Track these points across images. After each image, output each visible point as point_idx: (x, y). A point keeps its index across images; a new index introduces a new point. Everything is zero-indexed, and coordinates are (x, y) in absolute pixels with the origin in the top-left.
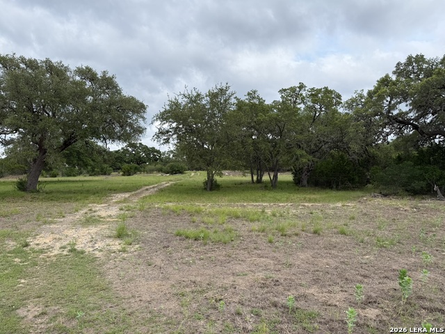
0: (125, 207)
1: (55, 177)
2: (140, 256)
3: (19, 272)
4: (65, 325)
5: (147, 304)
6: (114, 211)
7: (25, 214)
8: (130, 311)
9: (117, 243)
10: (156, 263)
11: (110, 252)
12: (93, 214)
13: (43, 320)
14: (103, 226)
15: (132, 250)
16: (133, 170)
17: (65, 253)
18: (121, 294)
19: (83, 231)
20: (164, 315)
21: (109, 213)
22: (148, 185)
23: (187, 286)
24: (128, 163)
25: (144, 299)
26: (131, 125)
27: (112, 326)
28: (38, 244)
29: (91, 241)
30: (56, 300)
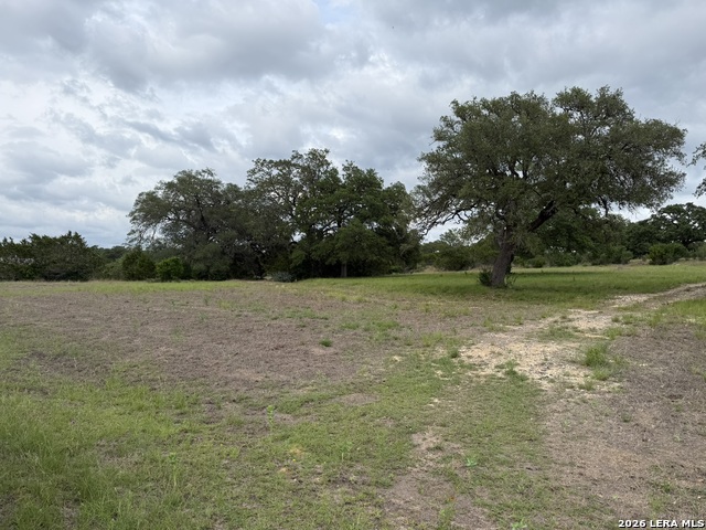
0: (624, 317)
1: (541, 267)
2: (614, 402)
3: (436, 388)
4: (457, 472)
5: (589, 484)
6: (602, 322)
7: (475, 315)
8: (556, 484)
9: (582, 374)
10: (641, 421)
11: (566, 385)
12: (566, 324)
13: (435, 457)
14: (572, 345)
15: (605, 389)
16: (670, 255)
17: (500, 375)
18: (554, 454)
19: (537, 347)
20: (612, 511)
21: (593, 324)
22: (696, 283)
23: (686, 477)
24: (664, 241)
25: (588, 473)
26: (653, 173)
27: (518, 497)
28: (470, 357)
29: (543, 364)
30: (460, 436)
